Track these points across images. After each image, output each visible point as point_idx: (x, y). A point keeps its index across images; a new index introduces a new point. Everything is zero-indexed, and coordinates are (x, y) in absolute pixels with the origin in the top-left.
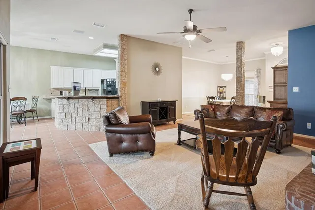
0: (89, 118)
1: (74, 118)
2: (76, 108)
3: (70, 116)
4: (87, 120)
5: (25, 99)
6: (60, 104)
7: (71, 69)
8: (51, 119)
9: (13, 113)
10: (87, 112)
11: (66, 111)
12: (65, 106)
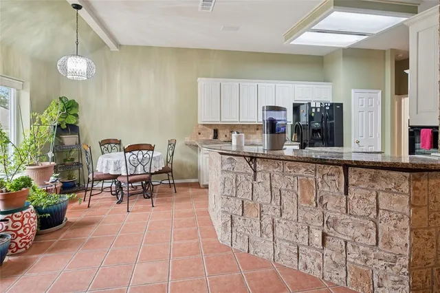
0: (324, 236)
1: (267, 221)
2: (276, 192)
3: (256, 213)
4: (317, 239)
5: (151, 148)
6: (227, 171)
7: (235, 83)
8: (197, 185)
9: (130, 178)
10: (319, 212)
11: (244, 193)
12: (242, 178)
